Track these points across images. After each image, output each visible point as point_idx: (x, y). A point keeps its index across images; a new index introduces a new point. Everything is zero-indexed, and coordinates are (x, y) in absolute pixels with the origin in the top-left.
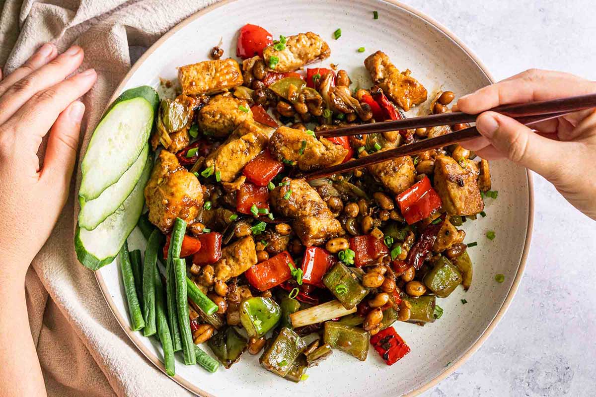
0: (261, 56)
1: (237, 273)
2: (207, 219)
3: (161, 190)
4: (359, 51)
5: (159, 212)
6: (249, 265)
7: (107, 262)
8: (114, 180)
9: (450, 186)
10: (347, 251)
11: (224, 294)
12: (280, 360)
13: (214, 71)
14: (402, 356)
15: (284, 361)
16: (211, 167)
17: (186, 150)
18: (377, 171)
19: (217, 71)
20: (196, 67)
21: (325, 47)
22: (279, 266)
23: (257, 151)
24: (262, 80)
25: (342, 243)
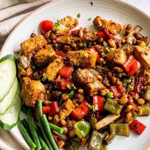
0: (52, 30)
1: (68, 114)
2: (49, 98)
3: (27, 91)
4: (89, 20)
5: (29, 99)
6: (72, 110)
7: (13, 125)
8: (7, 92)
9: (142, 56)
10: (109, 93)
11: (65, 125)
12: (96, 144)
13: (35, 41)
14: (144, 130)
15: (97, 144)
16: (45, 76)
17: (32, 74)
18: (112, 59)
19: (36, 40)
20: (27, 41)
21: (76, 20)
22: (84, 107)
23: (62, 65)
24: (55, 40)
25: (106, 91)
